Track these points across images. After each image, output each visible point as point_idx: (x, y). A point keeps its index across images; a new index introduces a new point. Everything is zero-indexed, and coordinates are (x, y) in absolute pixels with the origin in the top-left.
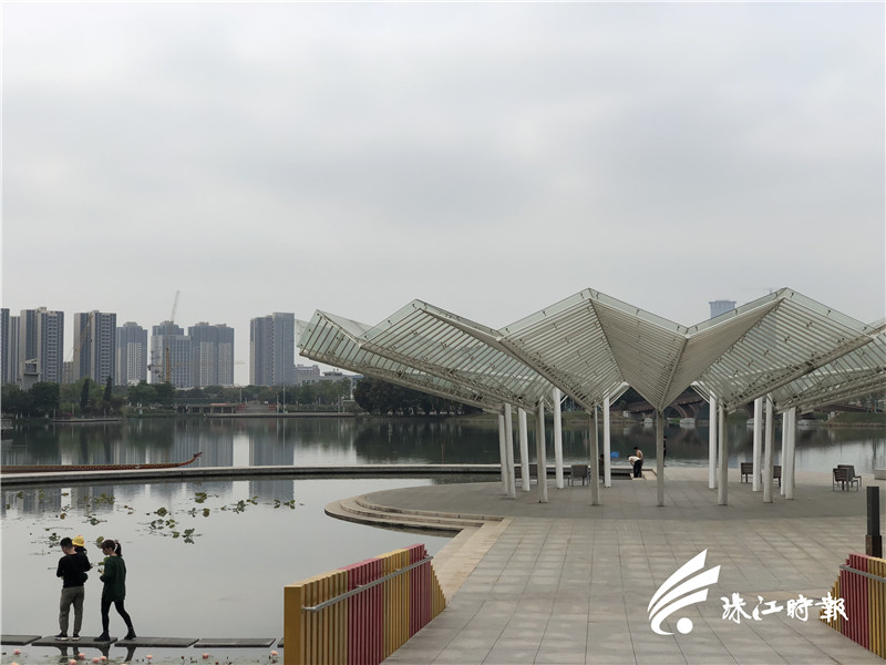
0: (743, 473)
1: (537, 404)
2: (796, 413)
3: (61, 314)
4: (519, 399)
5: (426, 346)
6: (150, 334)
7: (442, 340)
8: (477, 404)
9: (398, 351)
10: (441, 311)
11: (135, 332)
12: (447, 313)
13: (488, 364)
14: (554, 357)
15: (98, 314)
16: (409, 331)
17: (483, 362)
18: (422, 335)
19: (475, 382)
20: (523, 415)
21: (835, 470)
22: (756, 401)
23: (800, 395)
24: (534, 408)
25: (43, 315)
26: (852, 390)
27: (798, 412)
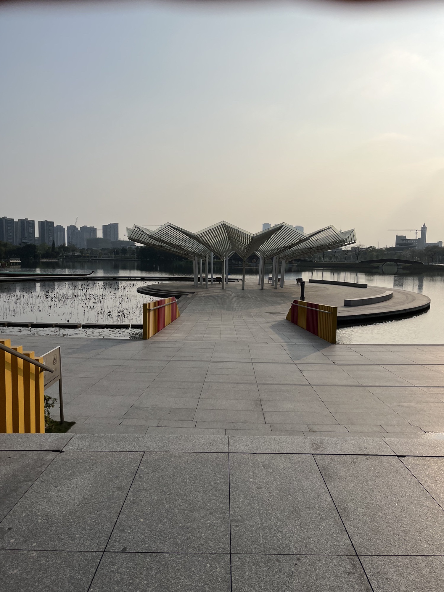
0: (269, 280)
1: (206, 257)
2: (286, 262)
3: (33, 221)
4: (200, 256)
5: (170, 238)
6: (66, 229)
7: (176, 236)
8: (185, 256)
9: (161, 239)
10: (176, 226)
11: (60, 228)
12: (178, 227)
13: (190, 244)
14: (212, 242)
15: (46, 221)
16: (165, 233)
17: (189, 243)
18: (169, 234)
19: (186, 250)
20: (201, 260)
21: (297, 279)
22: (274, 257)
23: (287, 256)
24: (205, 258)
25: (27, 221)
26: (303, 254)
27: (286, 261)
